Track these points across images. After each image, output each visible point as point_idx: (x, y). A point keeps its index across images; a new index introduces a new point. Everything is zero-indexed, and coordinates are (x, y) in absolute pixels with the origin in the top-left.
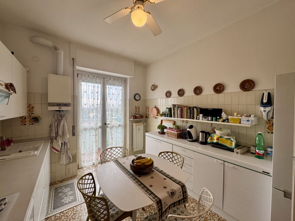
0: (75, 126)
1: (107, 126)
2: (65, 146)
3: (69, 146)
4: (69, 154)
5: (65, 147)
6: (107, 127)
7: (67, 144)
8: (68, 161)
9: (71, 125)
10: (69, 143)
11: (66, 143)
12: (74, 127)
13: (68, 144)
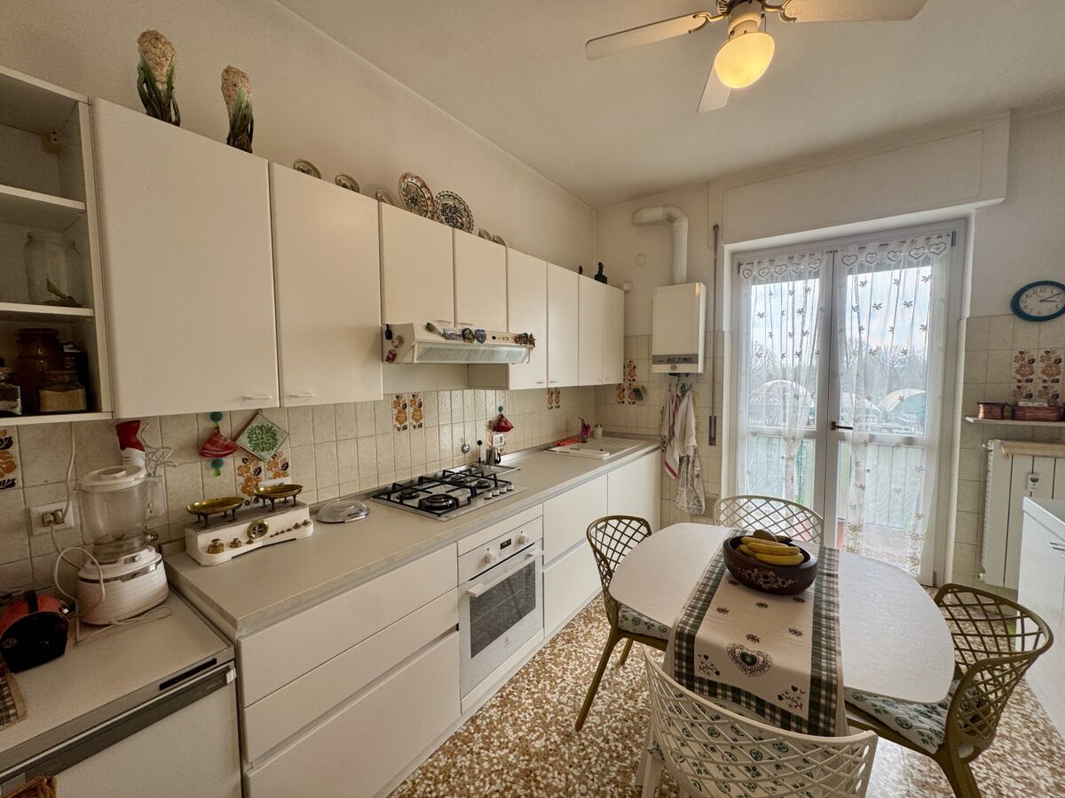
0: (715, 418)
1: (843, 434)
2: (688, 464)
3: (698, 469)
4: (698, 491)
5: (687, 469)
6: (843, 438)
7: (694, 462)
8: (695, 507)
9: (707, 414)
10: (700, 462)
11: (691, 459)
12: (714, 422)
13: (697, 464)
